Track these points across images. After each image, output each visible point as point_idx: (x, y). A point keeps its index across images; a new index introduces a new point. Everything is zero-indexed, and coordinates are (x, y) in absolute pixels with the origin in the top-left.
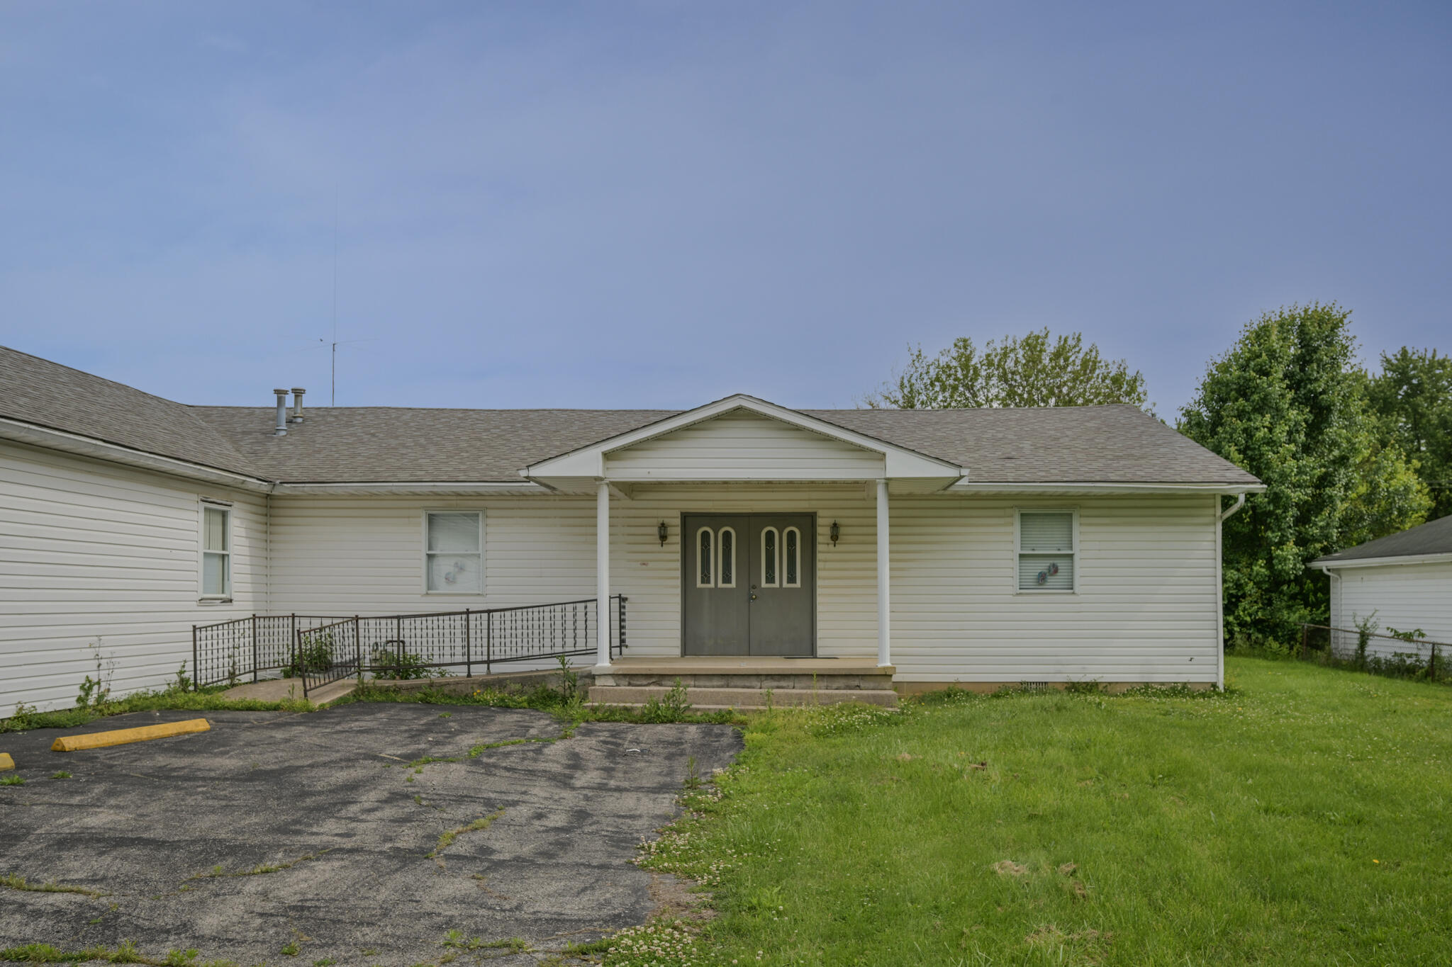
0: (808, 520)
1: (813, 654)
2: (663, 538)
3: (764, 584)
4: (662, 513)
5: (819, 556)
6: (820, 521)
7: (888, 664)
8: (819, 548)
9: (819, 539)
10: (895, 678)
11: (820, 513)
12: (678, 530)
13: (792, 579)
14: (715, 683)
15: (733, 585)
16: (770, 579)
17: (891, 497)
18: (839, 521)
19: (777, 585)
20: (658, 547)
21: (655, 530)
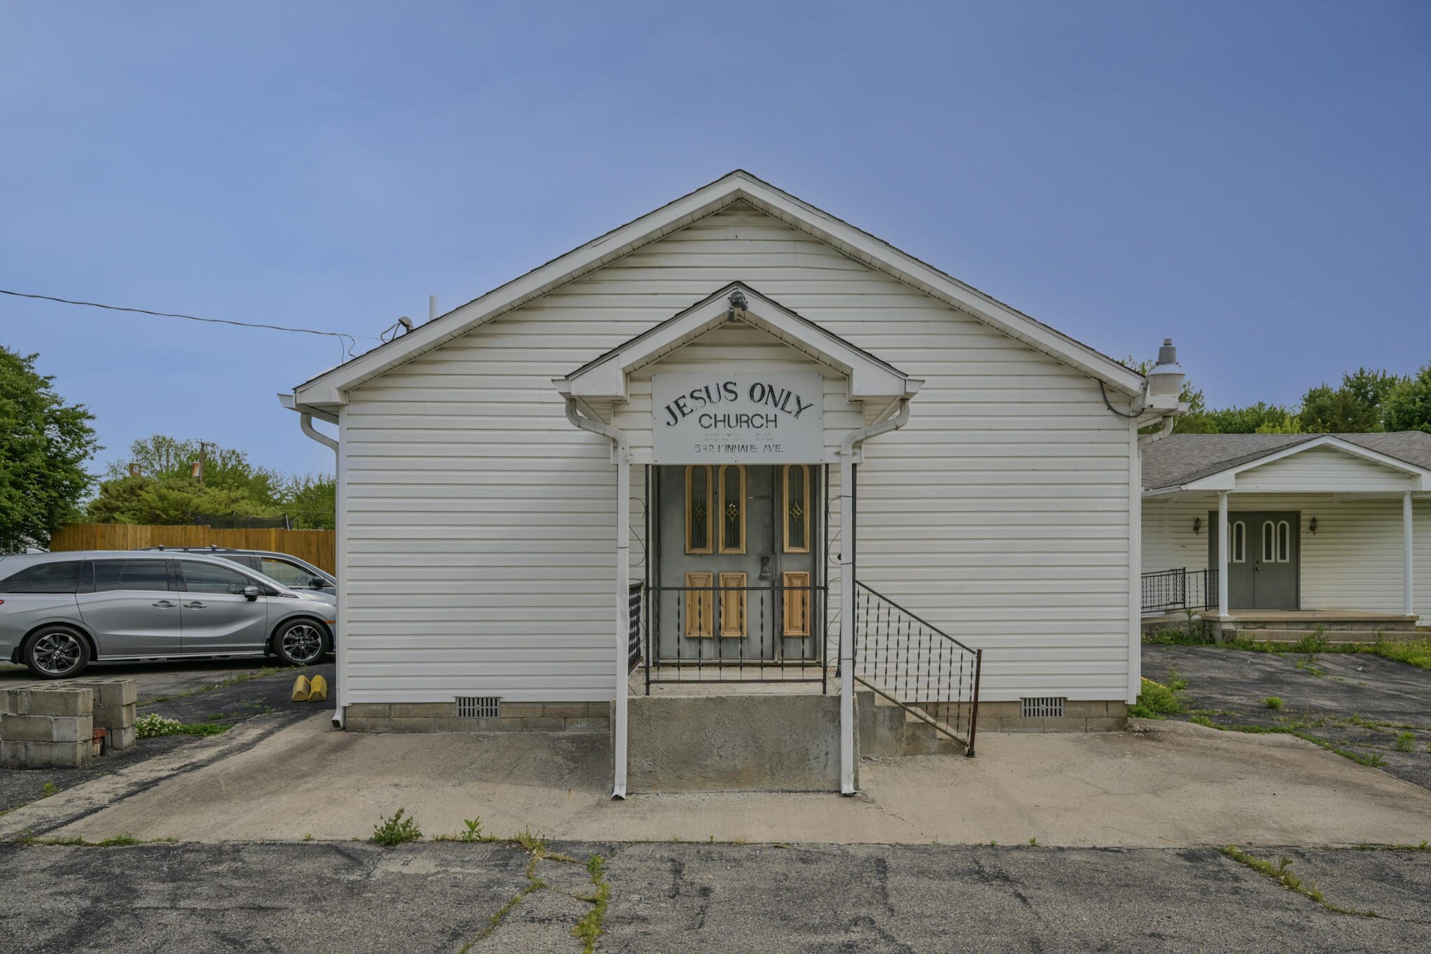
0: (1294, 517)
1: (1297, 607)
2: (1196, 529)
3: (1264, 560)
4: (1195, 511)
5: (1302, 541)
6: (1302, 517)
7: (1412, 614)
8: (1302, 535)
9: (1302, 529)
10: (1418, 623)
11: (1303, 512)
12: (1206, 523)
13: (1283, 556)
14: (1300, 627)
15: (1244, 560)
16: (1268, 556)
17: (1414, 501)
18: (1317, 517)
19: (1273, 560)
20: (1194, 535)
21: (1192, 524)
